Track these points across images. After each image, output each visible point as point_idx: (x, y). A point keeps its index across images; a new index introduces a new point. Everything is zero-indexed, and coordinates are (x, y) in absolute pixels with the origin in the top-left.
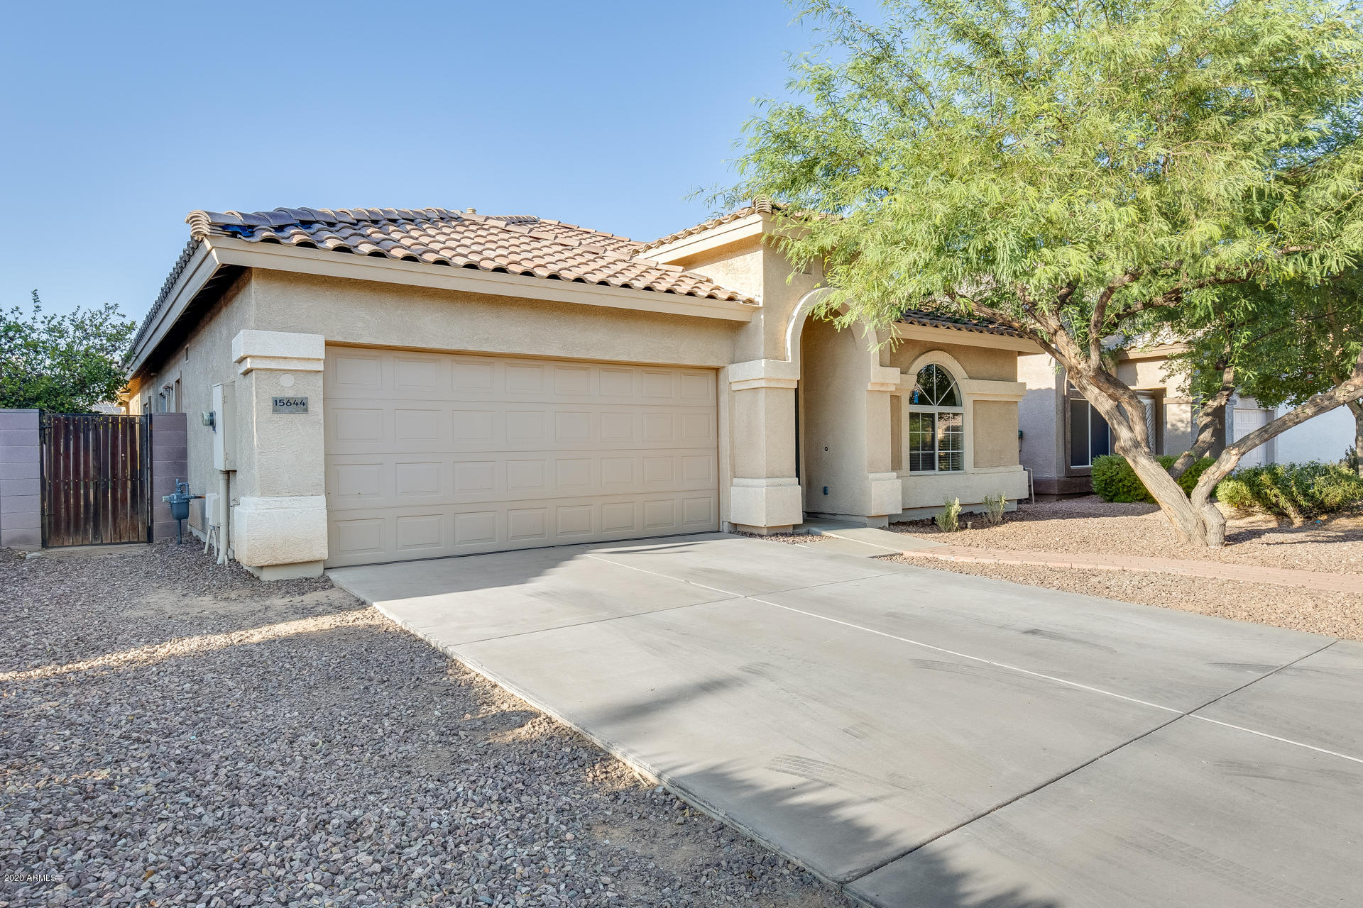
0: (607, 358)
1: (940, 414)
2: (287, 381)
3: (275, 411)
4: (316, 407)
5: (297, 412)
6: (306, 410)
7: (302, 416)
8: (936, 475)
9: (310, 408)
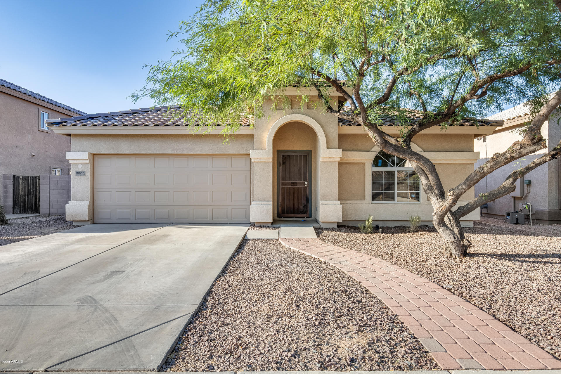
0: (192, 153)
1: (398, 172)
2: (80, 166)
3: (76, 175)
4: (88, 174)
5: (82, 175)
6: (85, 175)
7: (84, 177)
8: (394, 204)
9: (86, 174)
